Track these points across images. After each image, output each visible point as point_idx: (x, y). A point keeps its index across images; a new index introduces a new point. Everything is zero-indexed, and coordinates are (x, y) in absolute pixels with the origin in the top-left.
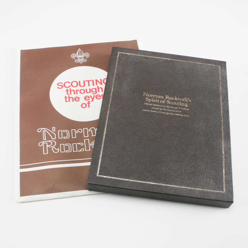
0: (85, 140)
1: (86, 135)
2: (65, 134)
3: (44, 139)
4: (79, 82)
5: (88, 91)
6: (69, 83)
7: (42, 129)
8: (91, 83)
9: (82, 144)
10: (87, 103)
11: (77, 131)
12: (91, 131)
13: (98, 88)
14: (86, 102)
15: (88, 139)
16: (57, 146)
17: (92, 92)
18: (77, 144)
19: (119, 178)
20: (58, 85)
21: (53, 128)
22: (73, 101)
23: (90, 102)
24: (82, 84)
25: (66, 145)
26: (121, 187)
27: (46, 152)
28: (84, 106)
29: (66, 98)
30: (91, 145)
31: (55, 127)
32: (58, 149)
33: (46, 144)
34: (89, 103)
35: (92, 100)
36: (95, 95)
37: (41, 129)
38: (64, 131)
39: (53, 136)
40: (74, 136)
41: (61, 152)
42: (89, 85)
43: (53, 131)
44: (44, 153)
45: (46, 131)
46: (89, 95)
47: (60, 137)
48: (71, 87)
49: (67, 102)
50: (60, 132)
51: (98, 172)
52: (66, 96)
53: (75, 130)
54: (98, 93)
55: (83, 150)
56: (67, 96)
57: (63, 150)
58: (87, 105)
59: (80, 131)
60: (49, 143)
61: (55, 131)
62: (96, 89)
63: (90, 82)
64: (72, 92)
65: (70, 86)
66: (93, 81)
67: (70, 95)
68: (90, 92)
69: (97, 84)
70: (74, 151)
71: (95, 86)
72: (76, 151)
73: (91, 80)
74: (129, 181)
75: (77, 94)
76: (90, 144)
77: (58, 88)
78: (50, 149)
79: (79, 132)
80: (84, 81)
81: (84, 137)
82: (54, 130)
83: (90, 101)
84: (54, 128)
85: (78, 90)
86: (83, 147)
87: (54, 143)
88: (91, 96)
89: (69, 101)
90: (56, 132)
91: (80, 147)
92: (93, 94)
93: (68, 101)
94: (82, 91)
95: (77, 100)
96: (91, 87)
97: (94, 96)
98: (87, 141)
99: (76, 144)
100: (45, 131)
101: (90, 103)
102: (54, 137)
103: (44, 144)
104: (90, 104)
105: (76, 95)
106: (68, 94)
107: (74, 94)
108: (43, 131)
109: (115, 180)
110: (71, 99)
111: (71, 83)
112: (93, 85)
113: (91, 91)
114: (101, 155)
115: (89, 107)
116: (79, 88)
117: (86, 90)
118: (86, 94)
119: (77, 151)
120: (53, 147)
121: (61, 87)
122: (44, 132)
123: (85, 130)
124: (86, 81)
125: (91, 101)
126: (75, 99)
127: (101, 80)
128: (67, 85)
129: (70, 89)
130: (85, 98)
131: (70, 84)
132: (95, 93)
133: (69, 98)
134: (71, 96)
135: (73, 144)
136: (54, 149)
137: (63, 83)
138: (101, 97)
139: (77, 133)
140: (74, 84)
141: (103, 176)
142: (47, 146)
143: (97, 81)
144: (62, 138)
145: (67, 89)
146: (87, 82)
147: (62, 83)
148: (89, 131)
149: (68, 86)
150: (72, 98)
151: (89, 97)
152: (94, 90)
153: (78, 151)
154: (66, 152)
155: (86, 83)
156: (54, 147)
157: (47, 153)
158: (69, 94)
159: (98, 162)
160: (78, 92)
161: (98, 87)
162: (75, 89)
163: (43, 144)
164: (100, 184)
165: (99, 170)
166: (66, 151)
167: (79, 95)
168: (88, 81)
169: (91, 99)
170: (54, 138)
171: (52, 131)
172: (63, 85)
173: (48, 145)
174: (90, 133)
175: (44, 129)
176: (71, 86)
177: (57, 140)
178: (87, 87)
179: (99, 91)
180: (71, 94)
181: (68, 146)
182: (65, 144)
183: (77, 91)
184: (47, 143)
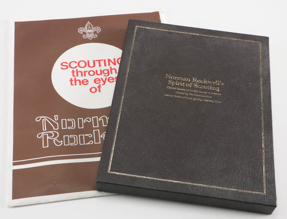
0: (94, 131)
1: (96, 125)
2: (69, 124)
3: (44, 129)
4: (88, 61)
5: (99, 73)
6: (76, 62)
7: (42, 117)
8: (102, 63)
9: (90, 136)
10: (98, 87)
11: (84, 121)
12: (102, 120)
13: (111, 69)
14: (96, 86)
15: (99, 130)
16: (60, 138)
17: (103, 74)
18: (85, 135)
19: (135, 176)
20: (62, 65)
21: (55, 116)
22: (80, 84)
23: (101, 86)
24: (91, 64)
25: (70, 137)
26: (137, 186)
27: (45, 145)
28: (93, 90)
29: (71, 80)
30: (101, 137)
31: (57, 116)
32: (62, 141)
33: (47, 135)
34: (99, 87)
35: (103, 83)
36: (108, 77)
37: (40, 118)
38: (68, 120)
40: (81, 126)
41: (65, 145)
42: (100, 66)
43: (56, 120)
44: (44, 146)
45: (46, 120)
46: (100, 77)
47: (64, 127)
48: (78, 68)
49: (73, 85)
50: (64, 121)
51: (110, 168)
52: (71, 79)
53: (82, 119)
54: (111, 75)
55: (91, 142)
56: (73, 79)
57: (67, 143)
58: (98, 89)
59: (89, 120)
60: (50, 135)
61: (57, 120)
62: (108, 70)
63: (101, 61)
64: (79, 74)
65: (76, 67)
66: (105, 60)
67: (76, 77)
68: (101, 74)
69: (109, 65)
70: (80, 144)
71: (108, 67)
72: (83, 143)
73: (102, 60)
74: (147, 179)
75: (85, 75)
76: (100, 135)
77: (62, 68)
78: (51, 141)
79: (87, 121)
80: (94, 61)
81: (94, 127)
82: (56, 119)
83: (101, 85)
84: (56, 117)
85: (87, 71)
86: (92, 139)
87: (56, 135)
88: (102, 79)
89: (76, 84)
90: (59, 122)
91: (88, 139)
92: (104, 76)
93: (74, 85)
94: (92, 73)
95: (84, 83)
96: (103, 67)
97: (106, 78)
98: (96, 133)
99: (83, 135)
100: (45, 120)
101: (101, 87)
102: (56, 127)
103: (44, 135)
104: (101, 88)
105: (84, 78)
106: (74, 76)
107: (82, 76)
108: (43, 120)
109: (130, 177)
110: (78, 82)
111: (78, 62)
112: (105, 65)
113: (102, 72)
114: (114, 147)
115: (100, 91)
116: (87, 69)
117: (97, 71)
118: (96, 76)
119: (84, 144)
120: (55, 139)
121: (66, 67)
122: (44, 121)
123: (95, 119)
124: (96, 61)
125: (103, 85)
126: (83, 82)
127: (114, 59)
128: (73, 65)
129: (77, 70)
130: (95, 81)
131: (77, 64)
132: (107, 75)
133: (76, 81)
134: (77, 78)
135: (79, 135)
136: (56, 141)
137: (68, 63)
138: (114, 80)
139: (84, 122)
140: (82, 64)
141: (115, 173)
142: (48, 138)
143: (109, 60)
144: (66, 128)
145: (73, 71)
146: (98, 62)
147: (67, 63)
148: (99, 120)
149: (75, 67)
150: (79, 81)
151: (100, 80)
152: (106, 72)
153: (86, 144)
154: (71, 145)
155: (97, 63)
156: (56, 139)
157: (48, 146)
158: (75, 76)
159: (110, 156)
160: (87, 73)
161: (111, 68)
162: (83, 70)
163: (42, 136)
164: (112, 182)
165: (110, 165)
166: (71, 144)
167: (88, 77)
168: (99, 61)
169: (102, 83)
170: (57, 128)
171: (54, 120)
172: (68, 65)
173: (48, 136)
174: (100, 122)
175: (44, 117)
176: (78, 66)
177: (60, 130)
178: (97, 68)
179: (112, 73)
180: (77, 76)
181: (74, 138)
182: (70, 136)
183: (85, 72)
184: (47, 134)
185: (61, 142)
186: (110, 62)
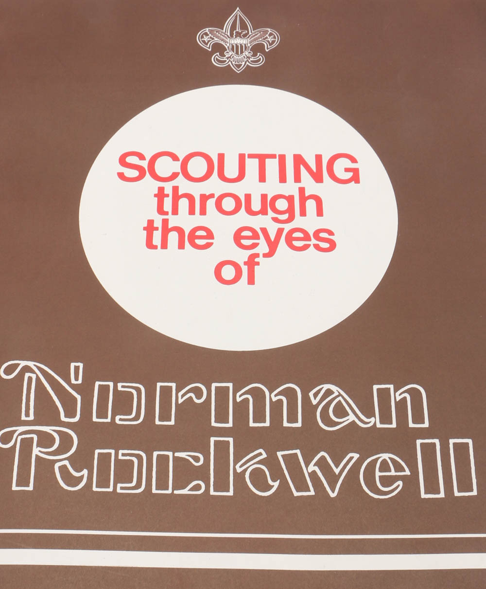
0: (213, 439)
1: (222, 417)
2: (123, 403)
3: (27, 415)
4: (221, 157)
5: (256, 205)
6: (175, 158)
7: (23, 363)
8: (272, 166)
9: (197, 459)
10: (245, 263)
11: (180, 394)
12: (247, 400)
13: (303, 199)
14: (241, 256)
15: (231, 440)
16: (81, 460)
17: (271, 214)
18: (177, 454)
20: (122, 161)
21: (73, 365)
22: (181, 246)
23: (256, 260)
24: (231, 171)
25: (120, 457)
27: (23, 480)
28: (228, 272)
29: (150, 228)
30: (239, 470)
31: (81, 365)
32: (85, 472)
33: (32, 438)
34: (252, 263)
35: (266, 250)
36: (287, 227)
37: (19, 364)
38: (120, 388)
39: (70, 406)
40: (165, 416)
41: (95, 489)
42: (262, 178)
43: (73, 381)
44: (17, 485)
45: (38, 378)
46: (258, 222)
47: (102, 413)
48: (180, 181)
49: (155, 247)
50: (104, 390)
52: (151, 222)
53: (174, 385)
54: (299, 222)
55: (197, 488)
56: (158, 223)
57: (103, 481)
58: (245, 269)
59: (198, 392)
60: (45, 440)
61: (80, 381)
62: (290, 199)
63: (267, 161)
64: (184, 203)
65: (174, 176)
66: (282, 158)
67: (170, 217)
68: (263, 211)
69: (297, 179)
70: (154, 491)
71: (291, 188)
72: (167, 489)
73: (273, 156)
75: (203, 212)
76: (235, 464)
77: (121, 176)
78: (45, 466)
79: (191, 398)
80: (242, 157)
81: (214, 424)
82: (77, 379)
83: (257, 255)
84: (77, 368)
85: (212, 196)
86: (202, 473)
87: (66, 441)
88: (264, 230)
89: (164, 245)
90: (85, 390)
91: (186, 474)
92: (276, 220)
93: (159, 247)
94: (228, 204)
95: (199, 242)
96: (273, 187)
97: (280, 231)
98: (222, 448)
99: (170, 454)
100: (34, 376)
101: (258, 264)
102: (70, 413)
103: (22, 440)
104: (256, 267)
105: (198, 220)
106: (161, 210)
107: (192, 212)
108: (27, 375)
110: (173, 237)
111: (181, 159)
112: (283, 179)
113: (268, 204)
115: (251, 281)
116: (215, 186)
117: (248, 197)
118: (242, 219)
119: (169, 491)
120: (62, 461)
121: (135, 173)
122: (30, 379)
123: (222, 394)
124: (251, 156)
125: (265, 255)
126: (192, 236)
127: (319, 158)
128: (165, 167)
129: (175, 189)
130: (238, 237)
131: (176, 167)
132: (285, 217)
133: (166, 230)
134: (173, 221)
135: (155, 454)
136: (63, 469)
137: (148, 158)
138: (310, 240)
139: (180, 401)
140: (198, 167)
142: (36, 451)
143: (299, 160)
144: (109, 420)
145: (161, 190)
146: (256, 161)
147: (141, 157)
148: (239, 399)
149: (167, 174)
150: (180, 231)
151: (255, 236)
152: (282, 205)
153: (176, 492)
154: (119, 491)
155: (252, 166)
156: (66, 463)
157: (31, 488)
158: (167, 213)
160: (211, 204)
161: (302, 190)
162: (196, 190)
163: (16, 441)
166: (119, 485)
167: (212, 219)
168: (262, 159)
169: (263, 247)
170: (74, 416)
171: (68, 381)
172: (145, 164)
173: (38, 446)
174: (241, 408)
175: (31, 364)
176: (181, 175)
177: (84, 427)
178: (251, 186)
179: (303, 213)
180: (175, 211)
181: (132, 462)
182: (121, 452)
183: (204, 198)
184: (35, 437)
185: (83, 476)
186: (302, 168)
